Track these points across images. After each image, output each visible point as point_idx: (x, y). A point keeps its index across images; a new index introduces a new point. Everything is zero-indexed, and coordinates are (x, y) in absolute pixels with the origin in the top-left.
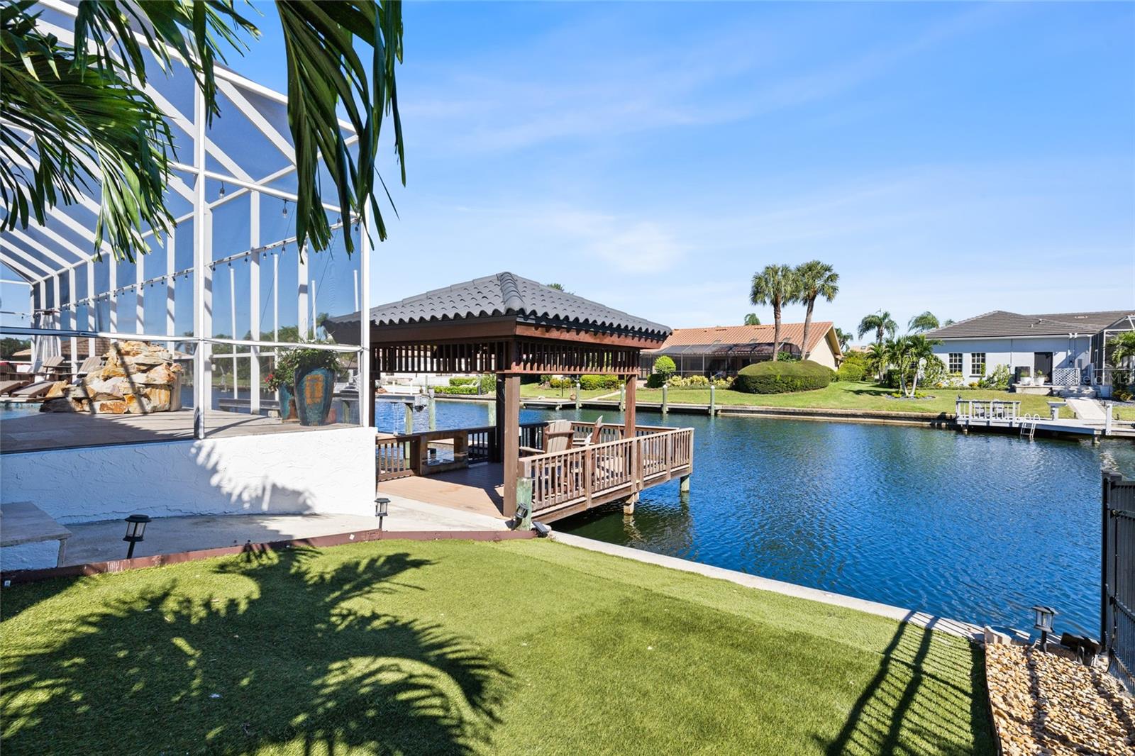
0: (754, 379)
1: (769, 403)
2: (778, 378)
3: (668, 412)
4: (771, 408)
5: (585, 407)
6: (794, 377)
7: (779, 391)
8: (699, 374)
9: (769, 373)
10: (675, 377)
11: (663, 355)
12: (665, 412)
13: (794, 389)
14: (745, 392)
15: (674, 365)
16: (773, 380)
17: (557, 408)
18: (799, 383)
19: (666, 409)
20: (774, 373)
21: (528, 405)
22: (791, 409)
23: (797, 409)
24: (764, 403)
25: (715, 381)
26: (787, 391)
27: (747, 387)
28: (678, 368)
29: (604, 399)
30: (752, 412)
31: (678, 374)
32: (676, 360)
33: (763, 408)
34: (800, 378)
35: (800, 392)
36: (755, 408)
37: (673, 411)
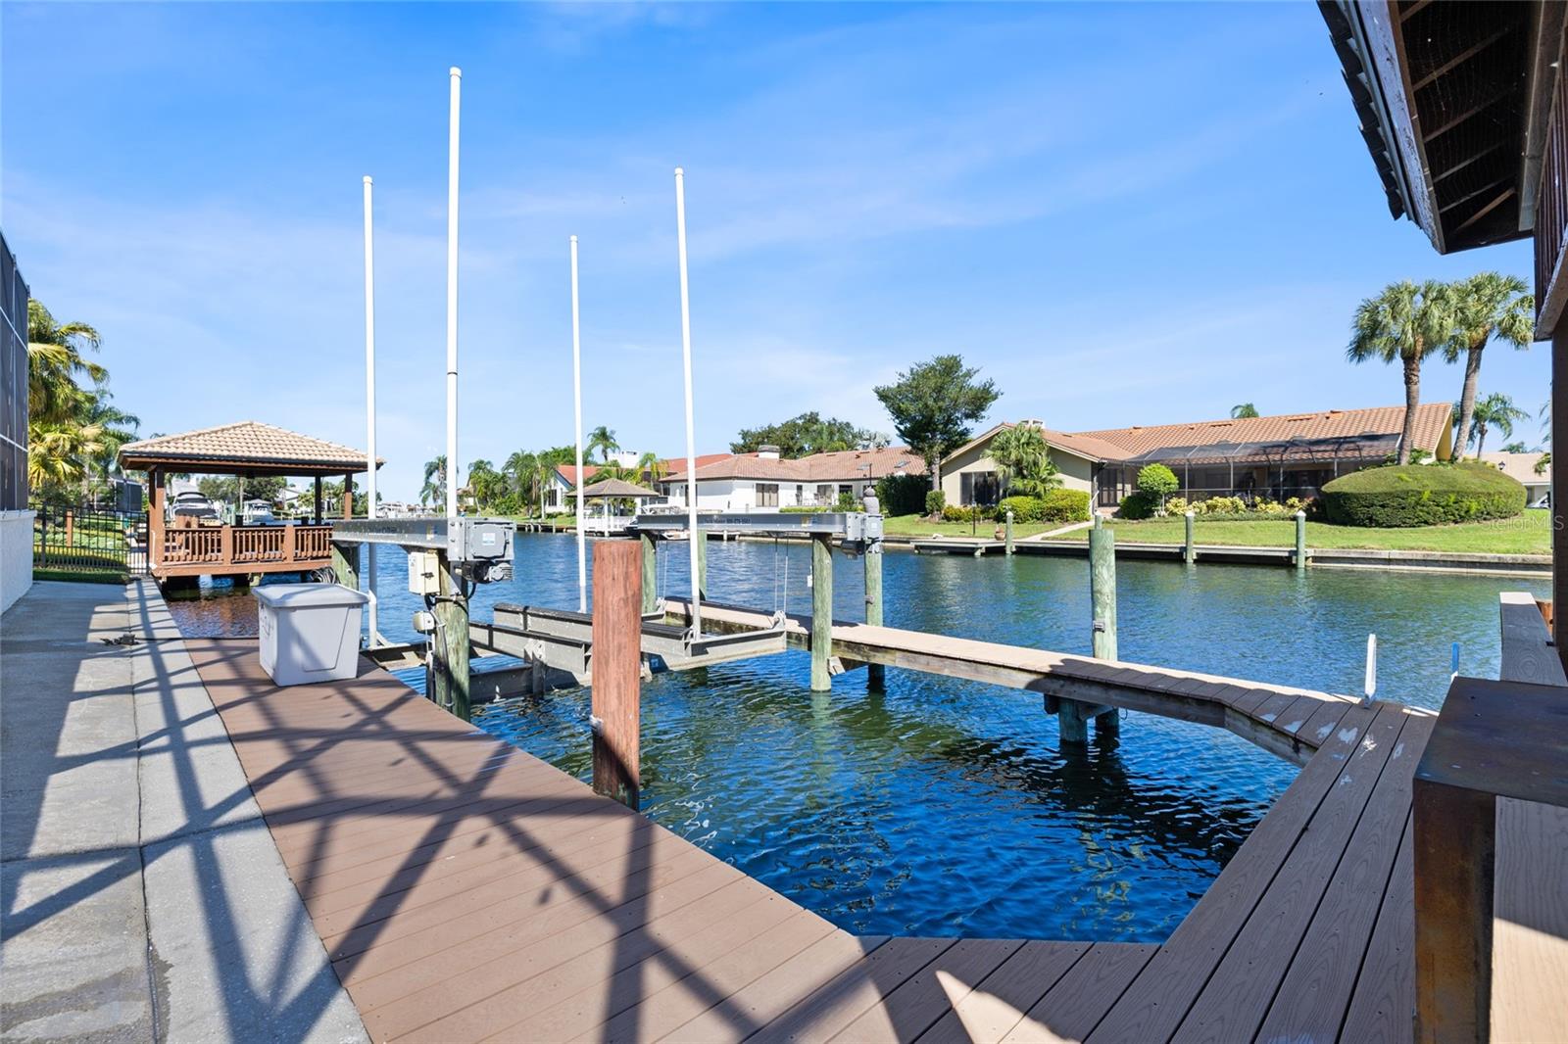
0: (1367, 500)
1: (1426, 545)
2: (1426, 495)
3: (1195, 561)
4: (1437, 555)
5: (1022, 551)
6: (1461, 494)
7: (1426, 523)
8: (1223, 495)
9: (1400, 487)
10: (1174, 500)
11: (1149, 463)
12: (1190, 560)
13: (1463, 517)
14: (1344, 524)
15: (1175, 480)
16: (1412, 500)
17: (978, 553)
18: (1474, 506)
19: (1191, 556)
20: (1414, 486)
21: (922, 547)
22: (1490, 556)
23: (1508, 557)
24: (1413, 544)
25: (1263, 506)
26: (1445, 521)
27: (1348, 515)
28: (1181, 485)
29: (1054, 538)
30: (1389, 561)
31: (1178, 495)
32: (1178, 472)
33: (1419, 555)
34: (1477, 495)
35: (1476, 524)
36: (1396, 554)
37: (1204, 559)
